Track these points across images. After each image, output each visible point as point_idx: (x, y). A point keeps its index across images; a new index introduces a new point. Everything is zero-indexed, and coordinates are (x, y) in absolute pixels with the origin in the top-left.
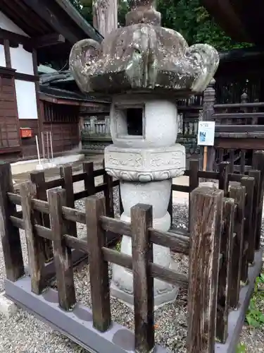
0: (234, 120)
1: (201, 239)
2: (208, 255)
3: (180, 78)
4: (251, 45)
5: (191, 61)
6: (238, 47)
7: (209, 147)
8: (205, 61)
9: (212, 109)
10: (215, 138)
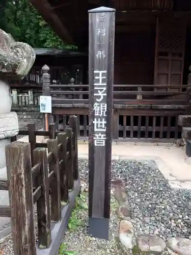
0: (67, 96)
1: (15, 178)
2: (22, 188)
3: (6, 64)
4: (77, 47)
5: (15, 53)
6: (69, 47)
7: (49, 114)
8: (25, 54)
9: (48, 88)
10: (52, 107)
